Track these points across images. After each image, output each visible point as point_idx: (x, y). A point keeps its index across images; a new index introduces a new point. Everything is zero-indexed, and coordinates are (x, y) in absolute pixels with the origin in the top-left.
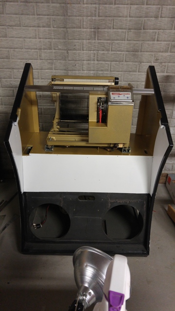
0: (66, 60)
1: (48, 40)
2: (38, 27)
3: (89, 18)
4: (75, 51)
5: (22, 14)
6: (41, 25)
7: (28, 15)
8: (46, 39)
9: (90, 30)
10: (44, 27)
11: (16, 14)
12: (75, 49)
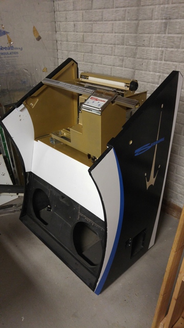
0: (135, 58)
1: (122, 34)
2: (115, 20)
3: (162, 6)
4: (144, 48)
5: (104, 8)
6: (117, 19)
7: (108, 8)
8: (120, 33)
9: (162, 21)
10: (119, 20)
11: (100, 9)
12: (144, 46)
